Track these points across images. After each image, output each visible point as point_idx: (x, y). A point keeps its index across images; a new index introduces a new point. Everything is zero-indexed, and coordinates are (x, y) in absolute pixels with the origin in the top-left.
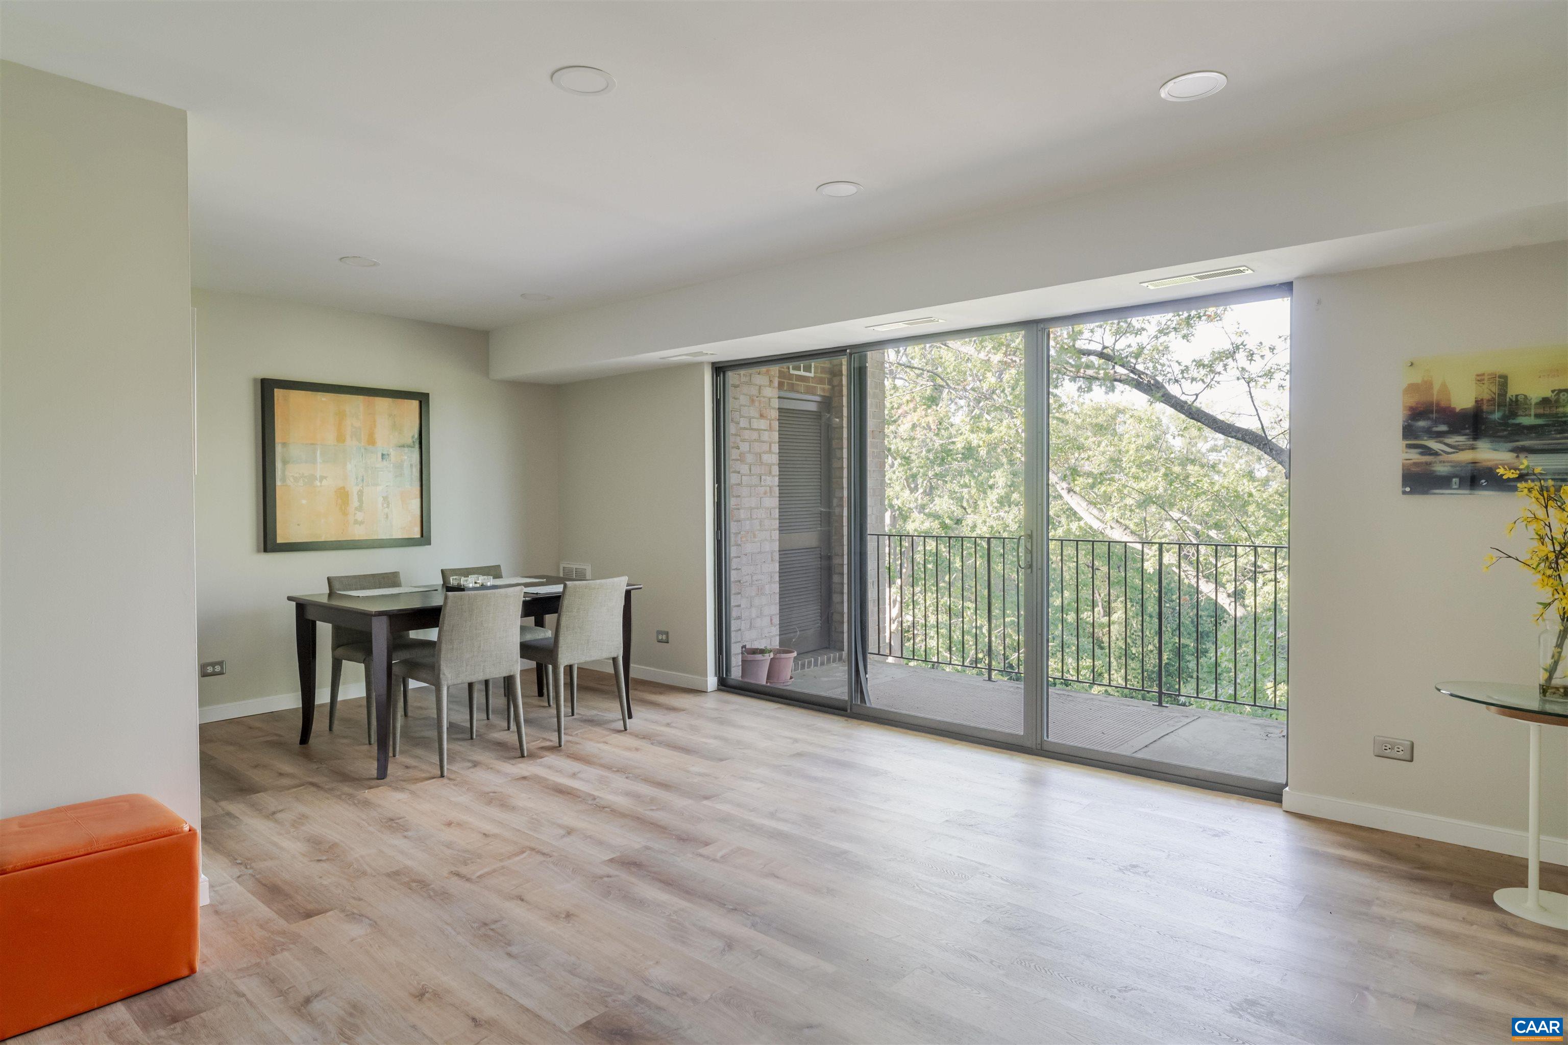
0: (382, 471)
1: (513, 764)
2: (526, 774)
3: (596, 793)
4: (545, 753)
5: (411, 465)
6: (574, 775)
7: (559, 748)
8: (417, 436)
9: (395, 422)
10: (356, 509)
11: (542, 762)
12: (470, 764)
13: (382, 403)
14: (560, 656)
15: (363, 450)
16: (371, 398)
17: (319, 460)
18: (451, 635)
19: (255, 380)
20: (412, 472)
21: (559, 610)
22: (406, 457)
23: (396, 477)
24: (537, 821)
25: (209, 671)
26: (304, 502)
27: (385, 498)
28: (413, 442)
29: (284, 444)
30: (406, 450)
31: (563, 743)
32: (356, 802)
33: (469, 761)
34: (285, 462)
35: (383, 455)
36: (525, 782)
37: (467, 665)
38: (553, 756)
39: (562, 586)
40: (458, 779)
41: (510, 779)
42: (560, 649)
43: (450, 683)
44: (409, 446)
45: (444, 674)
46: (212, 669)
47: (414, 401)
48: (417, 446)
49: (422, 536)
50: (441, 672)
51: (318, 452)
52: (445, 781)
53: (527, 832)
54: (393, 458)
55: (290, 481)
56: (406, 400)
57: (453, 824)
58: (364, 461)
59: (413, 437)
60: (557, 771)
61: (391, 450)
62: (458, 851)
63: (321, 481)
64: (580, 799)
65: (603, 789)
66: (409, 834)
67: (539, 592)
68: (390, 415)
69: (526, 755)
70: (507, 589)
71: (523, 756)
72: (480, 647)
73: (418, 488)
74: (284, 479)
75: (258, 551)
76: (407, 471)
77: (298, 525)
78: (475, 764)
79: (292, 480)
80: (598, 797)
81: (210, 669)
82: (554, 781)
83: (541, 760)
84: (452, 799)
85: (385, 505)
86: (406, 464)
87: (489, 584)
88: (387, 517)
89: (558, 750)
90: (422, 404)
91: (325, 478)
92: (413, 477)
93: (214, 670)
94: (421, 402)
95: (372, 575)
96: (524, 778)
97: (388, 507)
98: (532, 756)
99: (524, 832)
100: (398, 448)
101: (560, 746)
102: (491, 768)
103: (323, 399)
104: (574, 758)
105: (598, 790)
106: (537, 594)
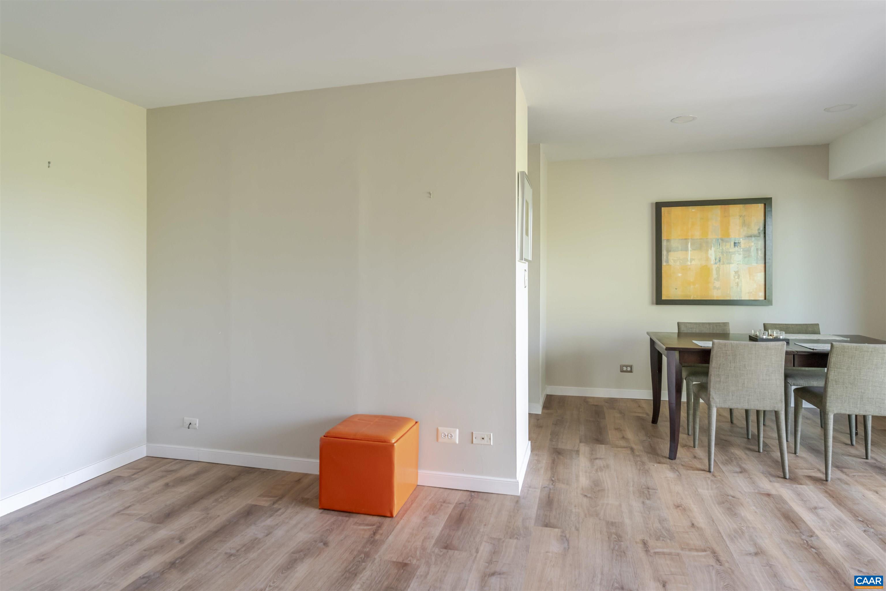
0: (734, 254)
1: (771, 481)
2: (773, 492)
3: (817, 532)
4: (808, 482)
5: (757, 250)
6: (814, 509)
7: (825, 482)
8: (762, 228)
9: (744, 220)
10: (715, 279)
11: (796, 487)
12: (738, 470)
13: (735, 209)
14: (828, 404)
15: (720, 241)
16: (727, 206)
17: (690, 248)
18: (719, 371)
19: (652, 204)
20: (757, 253)
21: (828, 365)
22: (753, 244)
23: (745, 257)
24: (742, 532)
25: (624, 369)
26: (680, 275)
27: (736, 272)
28: (759, 233)
29: (668, 240)
30: (753, 239)
31: (829, 479)
32: (642, 468)
33: (740, 467)
34: (668, 251)
35: (735, 243)
36: (766, 498)
37: (732, 395)
38: (812, 487)
39: (830, 345)
40: (719, 477)
41: (756, 491)
42: (828, 398)
43: (718, 406)
44: (755, 236)
45: (713, 398)
46: (626, 368)
47: (759, 205)
48: (762, 235)
49: (765, 299)
50: (711, 397)
51: (689, 244)
52: (708, 475)
53: (724, 537)
54: (742, 245)
55: (671, 262)
56: (753, 205)
57: (680, 508)
58: (721, 248)
59: (759, 229)
60: (802, 500)
61: (741, 240)
62: (663, 528)
63: (691, 262)
64: (797, 531)
65: (829, 531)
66: (647, 502)
67: (815, 348)
68: (740, 216)
69: (788, 477)
70: (768, 343)
71: (785, 478)
72: (744, 384)
73: (763, 265)
74: (667, 261)
75: (653, 304)
76: (753, 253)
77: (676, 289)
78: (743, 471)
79: (672, 261)
80: (817, 536)
81: (625, 369)
82: (791, 507)
83: (799, 486)
84: (700, 490)
85: (736, 277)
86: (753, 249)
87: (781, 337)
88: (738, 285)
89: (822, 483)
90: (766, 205)
91: (694, 259)
92: (759, 257)
93: (627, 369)
94: (765, 204)
95: (709, 323)
96: (769, 495)
97: (739, 278)
98: (794, 479)
99: (722, 536)
100: (747, 238)
101: (827, 480)
102: (751, 478)
103: (693, 210)
104: (829, 494)
105: (823, 530)
106: (813, 349)
